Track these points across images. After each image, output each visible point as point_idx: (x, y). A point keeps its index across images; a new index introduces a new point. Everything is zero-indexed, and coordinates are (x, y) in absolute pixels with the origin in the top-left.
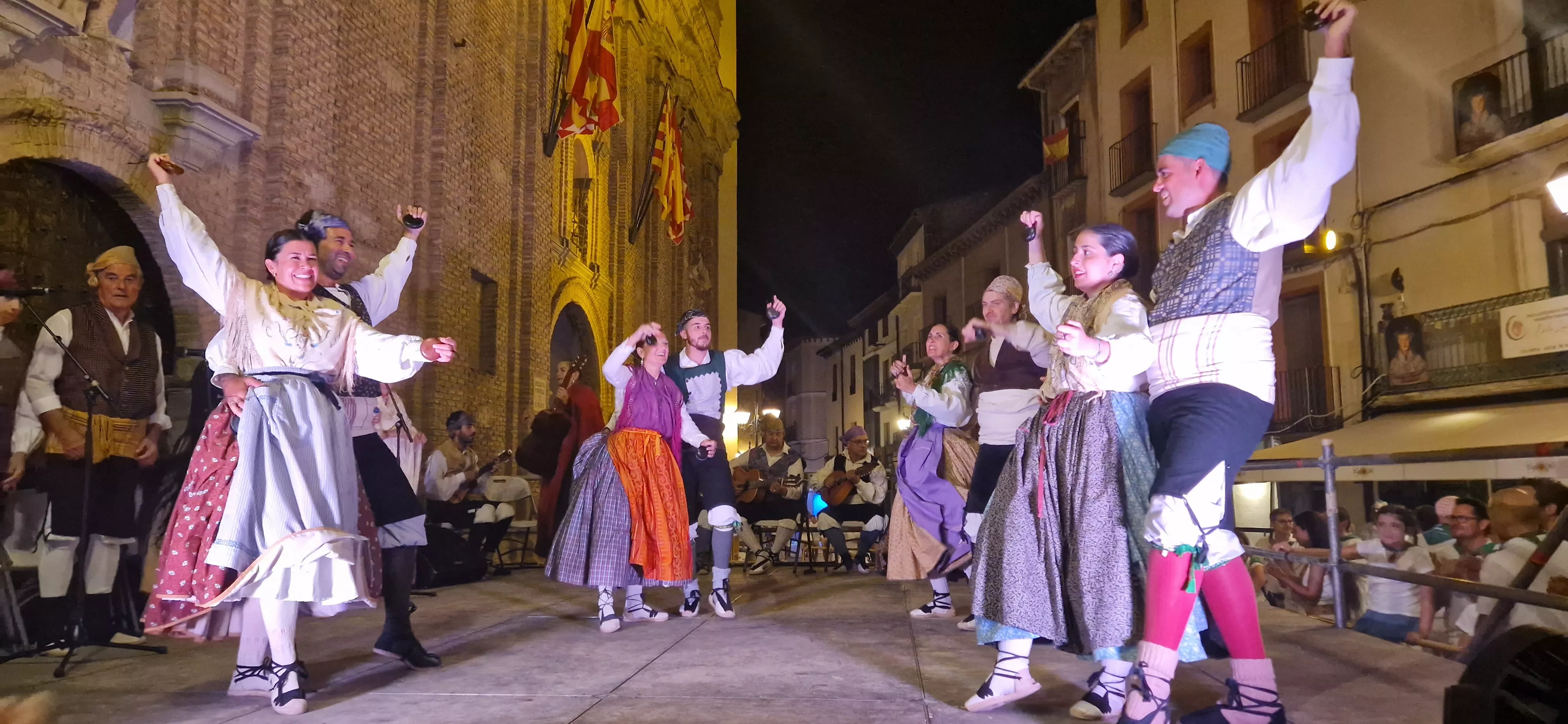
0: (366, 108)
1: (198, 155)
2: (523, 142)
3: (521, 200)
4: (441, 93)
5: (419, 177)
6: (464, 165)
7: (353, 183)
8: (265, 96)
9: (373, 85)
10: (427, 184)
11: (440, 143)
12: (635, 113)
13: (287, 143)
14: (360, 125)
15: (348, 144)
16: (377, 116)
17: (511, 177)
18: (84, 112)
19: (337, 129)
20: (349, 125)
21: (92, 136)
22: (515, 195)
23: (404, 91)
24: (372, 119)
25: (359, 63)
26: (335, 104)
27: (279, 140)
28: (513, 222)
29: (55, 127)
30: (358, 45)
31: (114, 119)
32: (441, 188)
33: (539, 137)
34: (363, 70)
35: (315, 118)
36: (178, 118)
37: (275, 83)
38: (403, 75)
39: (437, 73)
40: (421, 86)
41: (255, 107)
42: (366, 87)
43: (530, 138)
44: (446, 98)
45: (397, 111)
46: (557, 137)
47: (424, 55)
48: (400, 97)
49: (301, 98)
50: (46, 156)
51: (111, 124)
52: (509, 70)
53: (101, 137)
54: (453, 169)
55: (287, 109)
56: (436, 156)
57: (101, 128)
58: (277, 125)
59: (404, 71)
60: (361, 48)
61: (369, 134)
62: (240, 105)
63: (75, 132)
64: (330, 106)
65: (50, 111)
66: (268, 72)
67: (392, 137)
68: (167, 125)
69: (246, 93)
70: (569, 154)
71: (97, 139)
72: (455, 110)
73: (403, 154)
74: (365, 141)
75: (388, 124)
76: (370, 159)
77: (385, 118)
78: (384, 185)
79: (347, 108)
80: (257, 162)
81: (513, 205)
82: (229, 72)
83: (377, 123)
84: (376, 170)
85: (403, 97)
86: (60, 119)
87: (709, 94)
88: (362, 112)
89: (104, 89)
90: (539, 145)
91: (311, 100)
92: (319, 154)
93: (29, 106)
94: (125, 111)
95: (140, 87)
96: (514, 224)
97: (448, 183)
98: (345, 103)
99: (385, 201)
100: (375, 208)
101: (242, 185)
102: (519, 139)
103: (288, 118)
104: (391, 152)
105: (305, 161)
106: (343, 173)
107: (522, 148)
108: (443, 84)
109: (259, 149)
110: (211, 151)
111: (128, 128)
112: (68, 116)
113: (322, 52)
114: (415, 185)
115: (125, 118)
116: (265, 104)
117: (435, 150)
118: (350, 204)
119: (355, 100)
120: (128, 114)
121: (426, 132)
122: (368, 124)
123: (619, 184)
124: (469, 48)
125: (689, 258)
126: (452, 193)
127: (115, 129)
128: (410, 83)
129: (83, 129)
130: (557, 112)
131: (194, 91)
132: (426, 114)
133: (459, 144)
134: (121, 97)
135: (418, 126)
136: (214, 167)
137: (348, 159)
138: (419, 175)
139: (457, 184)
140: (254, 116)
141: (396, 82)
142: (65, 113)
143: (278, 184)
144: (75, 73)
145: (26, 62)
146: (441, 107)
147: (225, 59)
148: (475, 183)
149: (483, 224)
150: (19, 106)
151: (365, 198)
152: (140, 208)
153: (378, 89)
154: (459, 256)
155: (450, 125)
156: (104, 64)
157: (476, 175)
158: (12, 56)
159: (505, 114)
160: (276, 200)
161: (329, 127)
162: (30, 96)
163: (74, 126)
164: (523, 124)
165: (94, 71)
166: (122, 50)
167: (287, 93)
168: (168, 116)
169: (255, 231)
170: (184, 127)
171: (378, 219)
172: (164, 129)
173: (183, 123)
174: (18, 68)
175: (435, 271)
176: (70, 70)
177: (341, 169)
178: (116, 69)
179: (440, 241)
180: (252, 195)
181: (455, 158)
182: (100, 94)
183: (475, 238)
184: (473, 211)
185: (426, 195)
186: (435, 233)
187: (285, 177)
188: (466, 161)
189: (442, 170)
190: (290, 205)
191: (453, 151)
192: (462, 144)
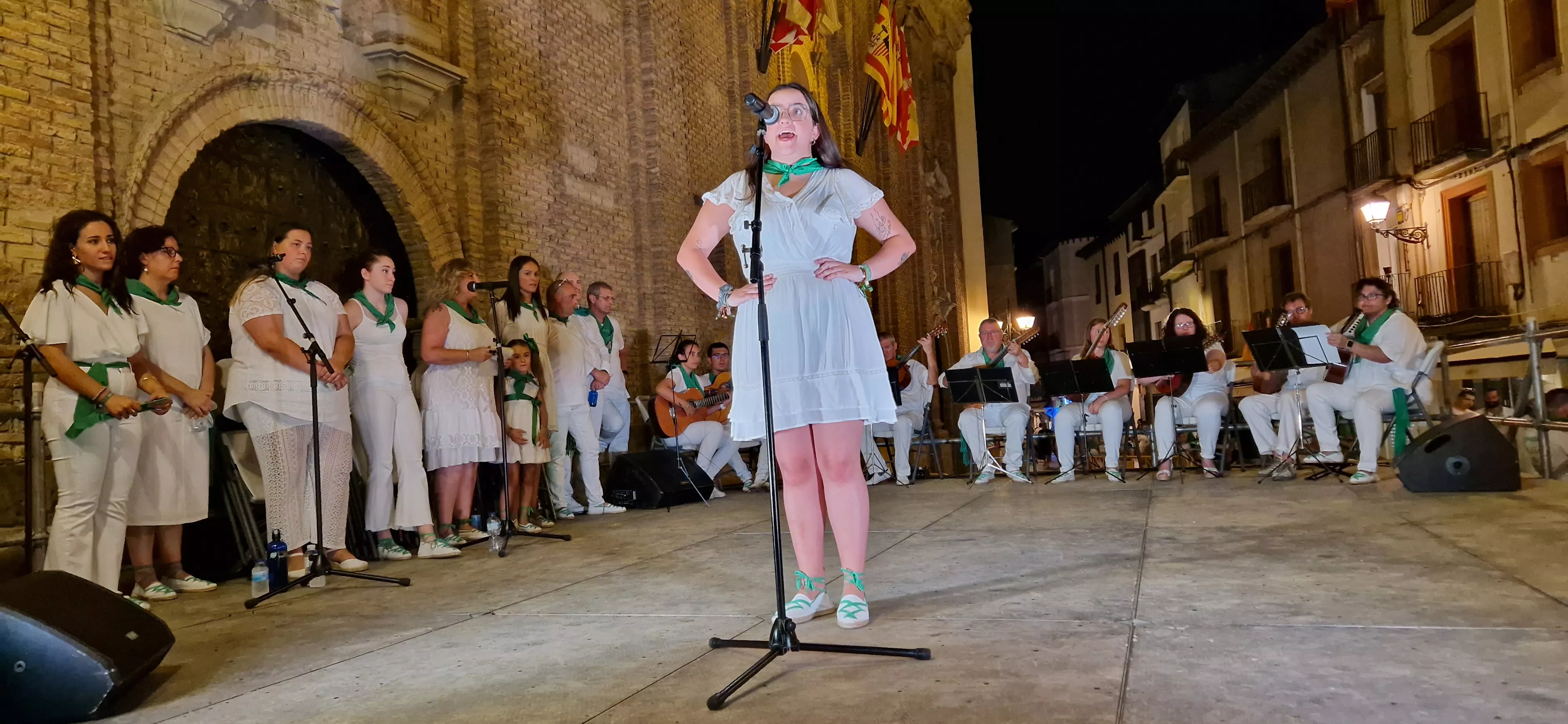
0: (574, 42)
1: (413, 104)
2: (736, 61)
3: (739, 121)
4: (646, 19)
5: (632, 107)
6: (675, 90)
7: (567, 119)
8: (471, 40)
9: (578, 18)
10: (641, 113)
11: (651, 70)
12: (854, 19)
13: (495, 84)
14: (569, 61)
15: (558, 80)
16: (585, 49)
17: (727, 99)
18: (299, 72)
19: (544, 66)
20: (558, 62)
21: (310, 96)
22: (733, 116)
23: (610, 21)
24: (580, 53)
26: (539, 40)
27: (487, 82)
28: (732, 144)
29: (274, 89)
31: (330, 76)
32: (655, 116)
33: (752, 54)
35: (520, 56)
36: (388, 70)
37: (479, 26)
40: (626, 14)
41: (462, 51)
42: (570, 21)
43: (743, 55)
44: (651, 22)
45: (605, 43)
46: (771, 51)
48: (607, 29)
49: (505, 38)
50: (269, 119)
51: (326, 82)
53: (319, 95)
54: (664, 95)
55: (491, 49)
56: (647, 84)
57: (317, 85)
58: (484, 66)
61: (579, 68)
62: (448, 50)
63: (294, 92)
64: (535, 43)
65: (267, 74)
66: (471, 17)
67: (602, 69)
68: (380, 77)
69: (452, 38)
70: (786, 69)
71: (315, 97)
72: (662, 34)
73: (614, 85)
74: (575, 76)
75: (596, 56)
76: (583, 94)
77: (594, 52)
78: (598, 118)
79: (555, 44)
80: (469, 105)
81: (731, 128)
82: (434, 19)
83: (586, 57)
84: (589, 104)
85: (610, 28)
86: (278, 81)
88: (569, 47)
89: (317, 49)
90: (753, 63)
91: (515, 39)
92: (528, 93)
93: (247, 71)
94: (340, 68)
95: (350, 43)
96: (734, 146)
97: (661, 110)
98: (552, 39)
99: (601, 134)
100: (591, 142)
101: (458, 131)
102: (732, 58)
103: (494, 59)
104: (602, 85)
105: (515, 101)
106: (557, 110)
107: (736, 67)
108: (647, 9)
109: (470, 93)
110: (423, 98)
111: (344, 84)
112: (285, 78)
114: (629, 116)
115: (340, 74)
116: (471, 47)
117: (645, 78)
118: (566, 140)
119: (562, 35)
120: (343, 69)
121: (635, 62)
122: (577, 58)
123: (841, 94)
125: (924, 165)
126: (665, 119)
127: (332, 87)
128: (615, 13)
129: (301, 88)
130: (768, 24)
131: (400, 40)
132: (634, 42)
133: (668, 69)
134: (334, 55)
135: (627, 56)
136: (429, 114)
137: (560, 95)
138: (631, 105)
139: (670, 110)
140: (462, 60)
141: (601, 13)
142: (281, 75)
143: (491, 125)
144: (287, 36)
145: (241, 29)
146: (648, 33)
147: (429, 8)
148: (688, 107)
149: (702, 149)
150: (237, 73)
151: (580, 132)
152: (365, 161)
153: (583, 22)
154: (679, 183)
155: (658, 50)
156: (315, 24)
157: (690, 100)
158: (226, 24)
159: (716, 34)
160: (491, 142)
161: (535, 64)
162: (248, 62)
163: (292, 87)
164: (735, 42)
165: (305, 31)
166: (331, 9)
167: (490, 34)
168: (380, 69)
169: (474, 174)
170: (396, 78)
171: (596, 153)
172: (378, 82)
173: (395, 74)
174: (234, 36)
175: (655, 200)
176: (283, 33)
177: (554, 106)
178: (327, 28)
179: (657, 169)
180: (468, 138)
181: (665, 83)
182: (314, 54)
183: (696, 164)
184: (690, 137)
185: (640, 123)
186: (652, 162)
187: (497, 118)
188: (677, 86)
189: (653, 97)
190: (505, 145)
191: (663, 77)
192: (672, 69)
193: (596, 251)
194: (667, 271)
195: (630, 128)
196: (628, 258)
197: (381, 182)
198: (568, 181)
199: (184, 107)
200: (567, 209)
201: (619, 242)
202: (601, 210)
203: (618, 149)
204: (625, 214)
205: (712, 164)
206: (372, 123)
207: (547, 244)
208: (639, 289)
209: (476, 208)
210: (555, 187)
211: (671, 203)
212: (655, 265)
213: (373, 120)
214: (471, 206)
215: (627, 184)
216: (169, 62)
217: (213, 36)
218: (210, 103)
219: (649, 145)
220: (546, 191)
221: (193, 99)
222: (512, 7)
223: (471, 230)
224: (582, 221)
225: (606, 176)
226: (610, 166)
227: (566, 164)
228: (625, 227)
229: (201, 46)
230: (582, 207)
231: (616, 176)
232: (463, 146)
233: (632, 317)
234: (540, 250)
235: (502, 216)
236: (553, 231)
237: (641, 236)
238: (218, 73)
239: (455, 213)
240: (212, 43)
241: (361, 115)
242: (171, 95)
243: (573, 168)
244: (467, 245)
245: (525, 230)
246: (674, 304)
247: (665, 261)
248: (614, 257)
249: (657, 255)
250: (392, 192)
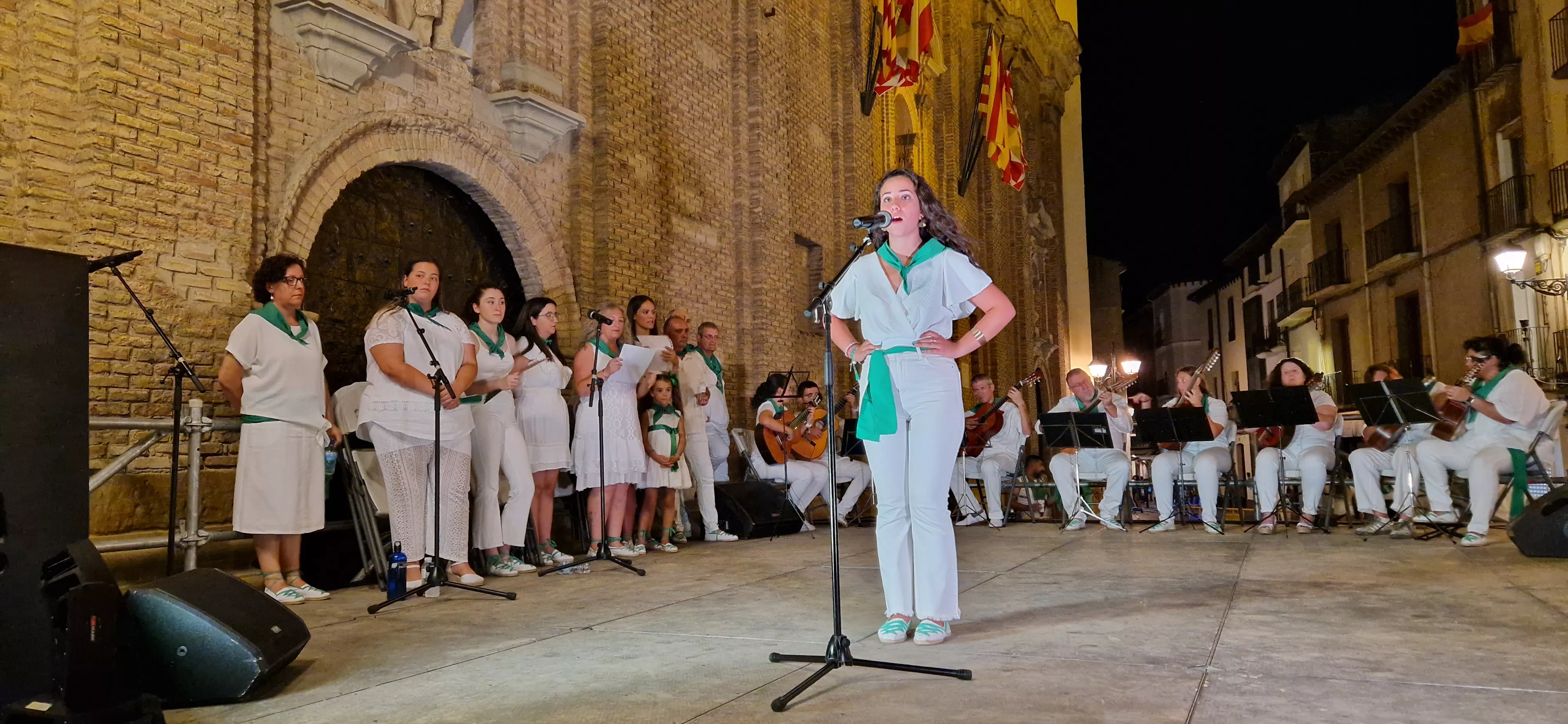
0: (685, 88)
1: (534, 147)
2: (840, 104)
3: (841, 162)
4: (754, 65)
5: (738, 149)
6: (780, 133)
7: (676, 161)
8: (588, 86)
9: (690, 65)
10: (746, 154)
11: (757, 113)
12: (960, 61)
13: (609, 127)
14: (680, 105)
15: (669, 124)
16: (696, 94)
17: (830, 140)
18: (433, 117)
19: (656, 110)
20: (670, 106)
21: (442, 139)
22: (835, 157)
24: (691, 98)
25: (675, 45)
26: (653, 86)
27: (603, 126)
28: (834, 184)
29: (410, 133)
30: (673, 28)
31: (460, 121)
32: (759, 158)
33: (857, 97)
34: (679, 52)
35: (634, 102)
36: (513, 114)
37: (597, 73)
38: (718, 52)
39: (750, 46)
40: (736, 60)
41: (581, 98)
42: (682, 67)
43: (847, 98)
44: (759, 68)
45: (714, 87)
46: (875, 94)
47: (737, 29)
48: (717, 74)
49: (621, 84)
50: (405, 160)
51: (456, 127)
52: (822, 31)
53: (450, 139)
55: (608, 95)
56: (752, 127)
57: (449, 130)
58: (601, 112)
59: (719, 48)
60: (676, 30)
61: (689, 112)
62: (568, 97)
63: (428, 136)
64: (649, 89)
65: (404, 120)
66: (590, 64)
67: (711, 113)
68: (505, 122)
69: (573, 87)
70: (890, 111)
71: (446, 141)
72: (769, 79)
73: (722, 128)
74: (684, 119)
75: (705, 100)
76: (691, 137)
77: (703, 96)
78: (705, 161)
79: (667, 90)
80: (585, 148)
81: (833, 168)
82: (556, 68)
83: (696, 101)
84: (697, 146)
85: (720, 74)
86: (414, 126)
87: (1044, 30)
88: (680, 92)
89: (450, 96)
90: (857, 105)
91: (630, 85)
92: (640, 136)
93: (387, 117)
94: (469, 114)
95: (480, 91)
96: (835, 186)
97: (766, 152)
98: (665, 86)
99: (707, 175)
100: (698, 183)
101: (574, 172)
102: (836, 101)
103: (610, 104)
104: (710, 128)
105: (627, 144)
106: (667, 151)
107: (840, 110)
108: (756, 55)
109: (586, 137)
110: (543, 142)
111: (472, 129)
112: (420, 123)
113: (637, 38)
114: (734, 157)
115: (469, 120)
116: (589, 94)
117: (751, 121)
118: (674, 181)
119: (674, 81)
120: (471, 115)
121: (743, 105)
122: (687, 103)
123: (945, 136)
124: (780, 16)
125: (1028, 205)
126: (770, 161)
127: (461, 130)
128: (725, 59)
129: (434, 133)
130: (874, 68)
131: (525, 89)
132: (742, 87)
133: (773, 112)
134: (465, 102)
135: (735, 98)
136: (548, 157)
137: (670, 138)
138: (737, 147)
139: (774, 152)
140: (581, 106)
141: (711, 60)
142: (417, 121)
143: (605, 167)
144: (424, 84)
145: (383, 78)
146: (756, 78)
147: (552, 57)
148: (792, 150)
149: (804, 189)
150: (378, 118)
151: (688, 174)
152: (488, 200)
153: (695, 68)
154: (780, 222)
155: (765, 95)
156: (449, 73)
157: (794, 142)
158: (370, 74)
159: (821, 78)
160: (604, 183)
161: (648, 109)
162: (387, 108)
163: (426, 131)
164: (840, 86)
165: (440, 80)
166: (464, 59)
167: (608, 81)
168: (505, 115)
169: (588, 212)
170: (519, 123)
171: (701, 193)
172: (504, 127)
173: (518, 119)
174: (377, 84)
175: (757, 238)
176: (420, 82)
177: (664, 148)
178: (459, 77)
179: (760, 209)
180: (584, 180)
181: (771, 127)
182: (446, 101)
183: (797, 204)
184: (793, 177)
185: (745, 165)
186: (755, 202)
187: (610, 160)
188: (782, 128)
189: (759, 139)
190: (617, 186)
191: (769, 121)
192: (777, 112)
193: (699, 287)
194: (766, 307)
195: (737, 168)
196: (729, 295)
197: (501, 220)
198: (674, 220)
199: (331, 150)
200: (673, 247)
201: (720, 279)
202: (704, 248)
203: (723, 189)
204: (727, 252)
205: (814, 204)
206: (497, 165)
207: (652, 280)
208: (738, 324)
209: (587, 245)
210: (662, 225)
211: (772, 241)
212: (755, 302)
213: (497, 162)
214: (583, 243)
215: (730, 223)
216: (319, 109)
217: (359, 85)
218: (353, 147)
219: (752, 186)
220: (653, 229)
221: (339, 143)
222: (629, 55)
223: (583, 266)
224: (686, 258)
225: (711, 215)
226: (715, 205)
227: (673, 204)
228: (727, 266)
229: (347, 95)
230: (687, 245)
231: (720, 215)
232: (578, 186)
233: (731, 351)
234: (646, 286)
235: (612, 253)
236: (659, 268)
237: (742, 274)
238: (361, 119)
239: (568, 250)
240: (358, 92)
241: (486, 157)
242: (319, 138)
243: (679, 207)
244: (578, 280)
245: (633, 266)
246: (772, 340)
247: (764, 298)
248: (716, 293)
249: (756, 292)
250: (511, 229)
